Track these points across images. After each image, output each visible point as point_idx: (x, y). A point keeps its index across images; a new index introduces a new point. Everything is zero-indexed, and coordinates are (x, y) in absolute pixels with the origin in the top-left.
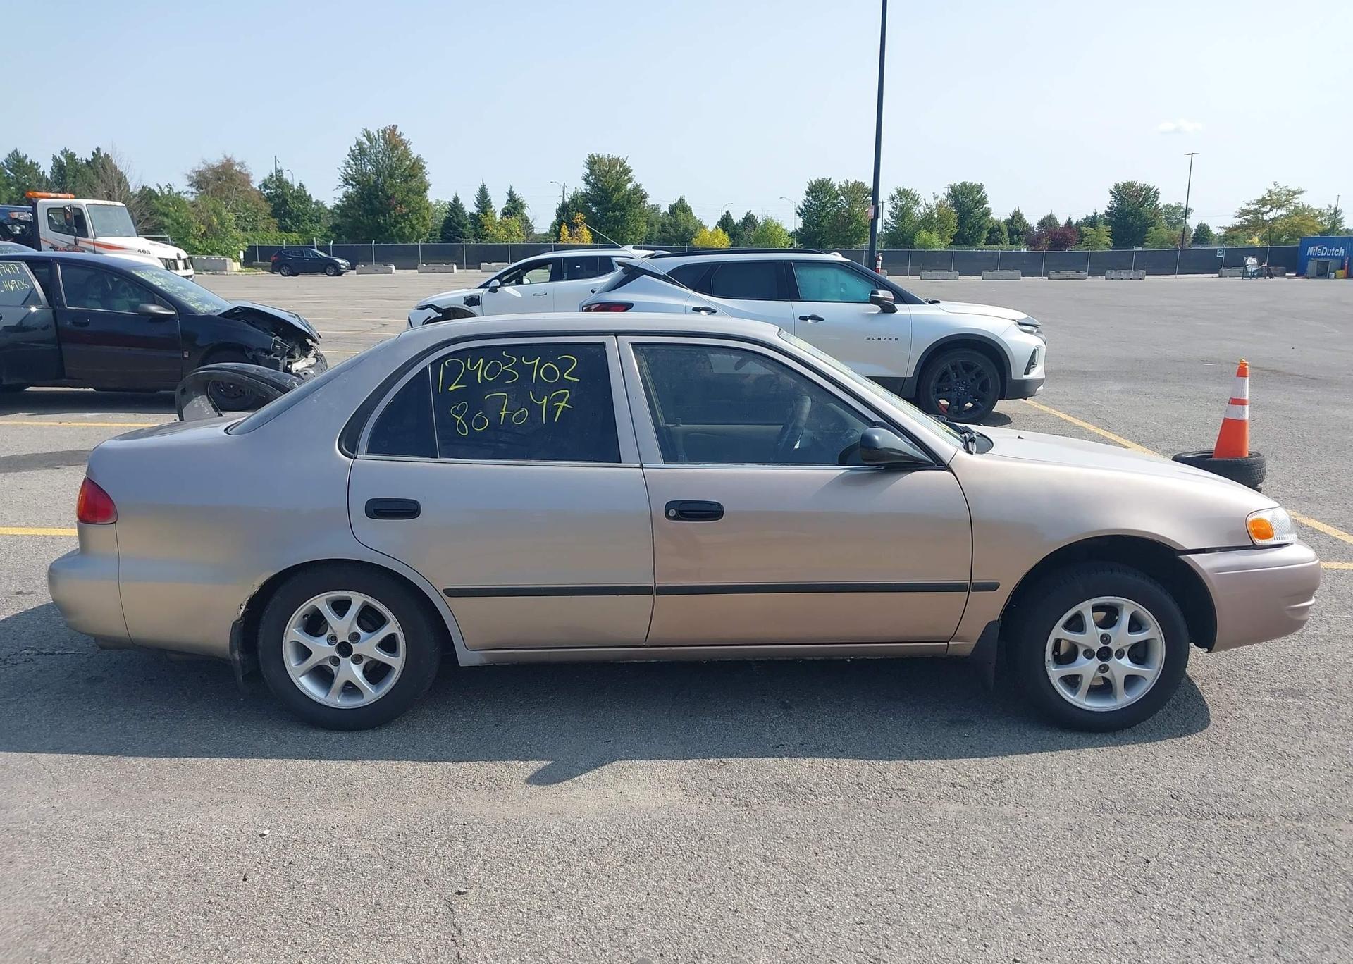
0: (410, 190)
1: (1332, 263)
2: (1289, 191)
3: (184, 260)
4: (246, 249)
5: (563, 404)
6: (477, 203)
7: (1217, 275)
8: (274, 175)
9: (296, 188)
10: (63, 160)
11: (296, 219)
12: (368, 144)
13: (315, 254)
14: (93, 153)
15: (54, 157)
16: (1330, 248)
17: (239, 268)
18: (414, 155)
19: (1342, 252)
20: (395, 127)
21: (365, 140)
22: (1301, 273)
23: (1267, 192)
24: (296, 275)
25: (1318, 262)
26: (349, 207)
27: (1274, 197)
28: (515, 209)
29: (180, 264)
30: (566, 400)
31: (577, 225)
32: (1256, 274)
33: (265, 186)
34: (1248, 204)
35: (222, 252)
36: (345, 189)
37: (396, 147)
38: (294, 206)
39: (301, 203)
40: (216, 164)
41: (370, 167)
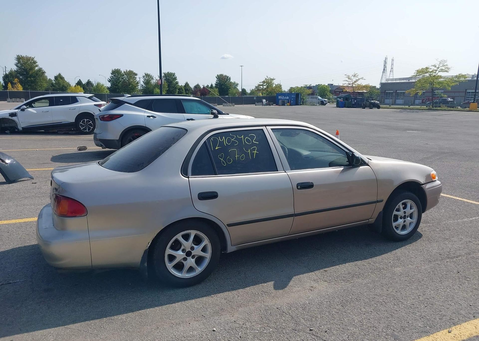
1: (286, 101)
2: (271, 79)
5: (255, 152)
7: (255, 105)
16: (284, 97)
19: (288, 98)
22: (277, 104)
23: (265, 79)
25: (282, 101)
27: (267, 81)
30: (256, 150)
31: (15, 84)
32: (266, 104)
34: (260, 83)
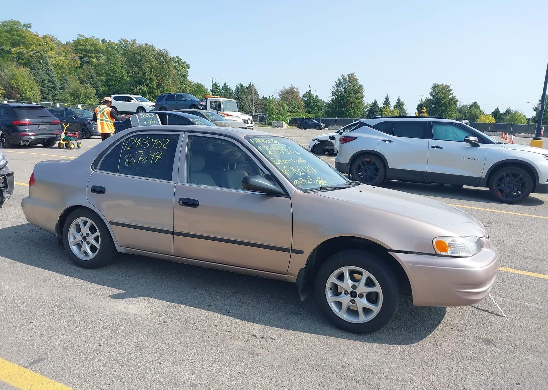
0: (356, 98)
3: (251, 120)
4: (290, 119)
5: (159, 157)
6: (384, 103)
8: (308, 92)
9: (315, 97)
10: (239, 87)
11: (313, 109)
12: (343, 80)
13: (313, 122)
14: (249, 84)
15: (236, 85)
17: (287, 126)
18: (359, 84)
20: (354, 74)
21: (341, 78)
24: (305, 129)
26: (332, 104)
28: (399, 105)
29: (249, 122)
30: (160, 155)
31: (423, 112)
33: (304, 96)
35: (282, 120)
36: (332, 97)
37: (353, 81)
38: (313, 104)
39: (316, 102)
40: (288, 88)
41: (342, 89)
